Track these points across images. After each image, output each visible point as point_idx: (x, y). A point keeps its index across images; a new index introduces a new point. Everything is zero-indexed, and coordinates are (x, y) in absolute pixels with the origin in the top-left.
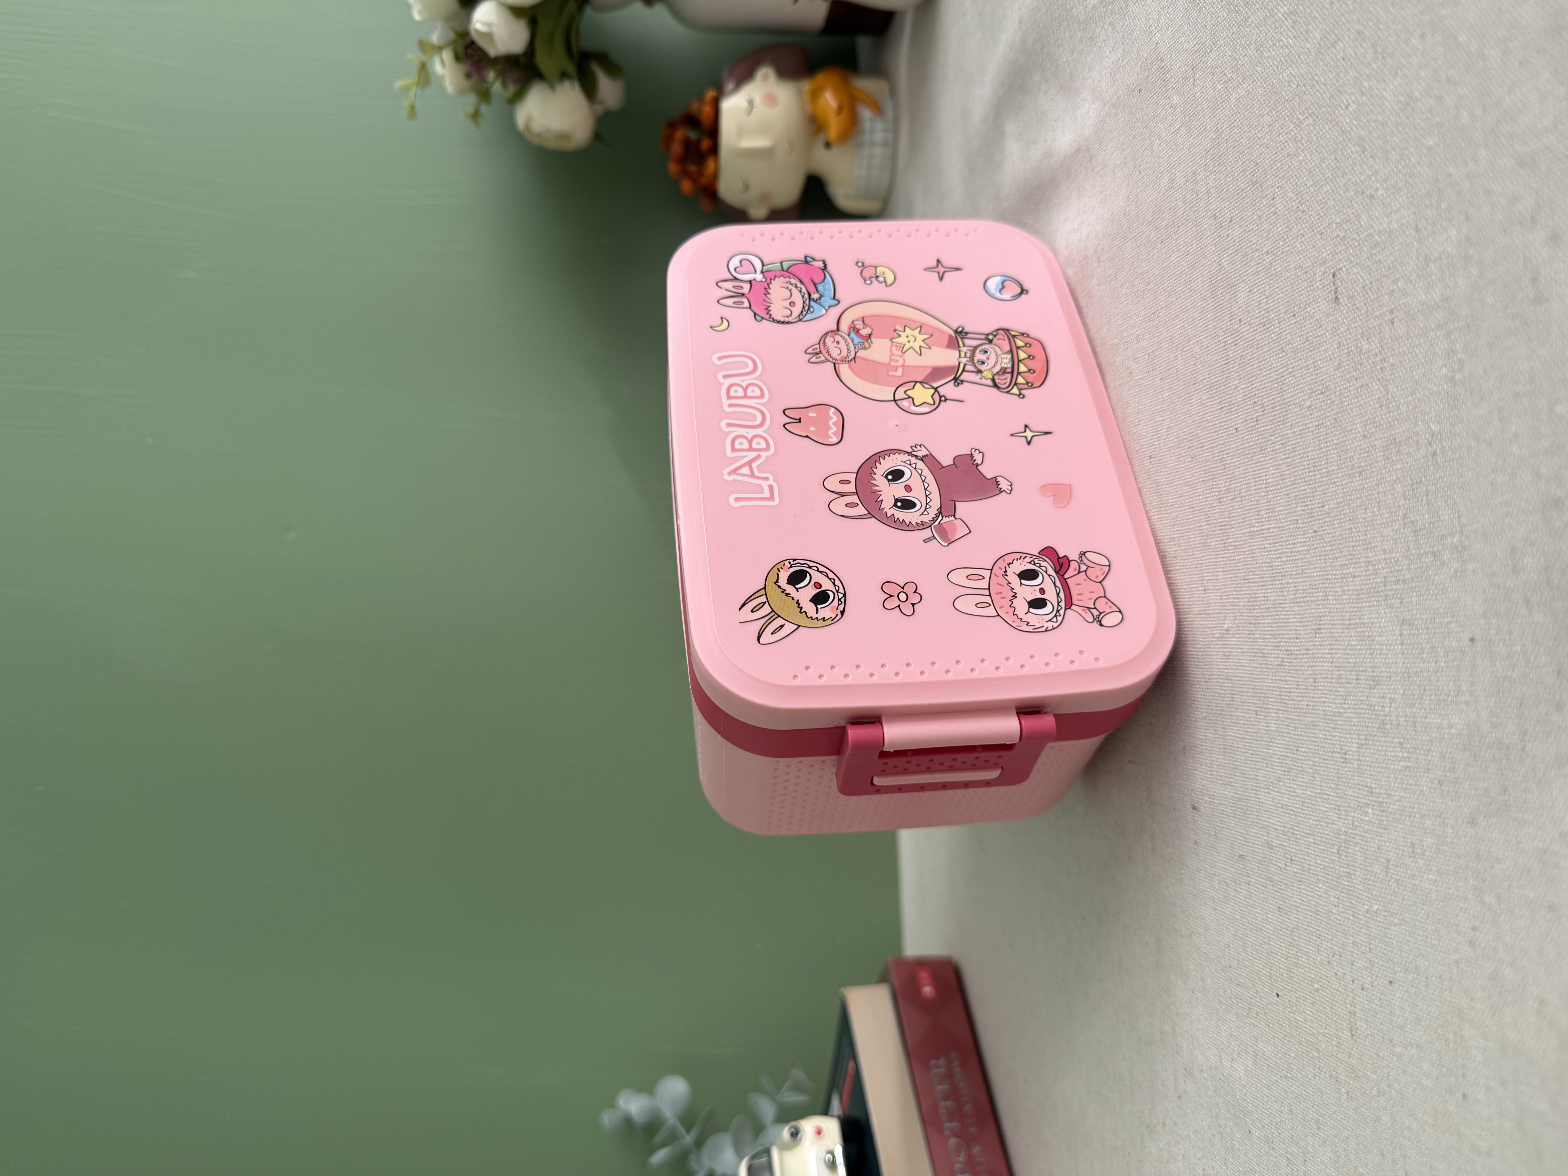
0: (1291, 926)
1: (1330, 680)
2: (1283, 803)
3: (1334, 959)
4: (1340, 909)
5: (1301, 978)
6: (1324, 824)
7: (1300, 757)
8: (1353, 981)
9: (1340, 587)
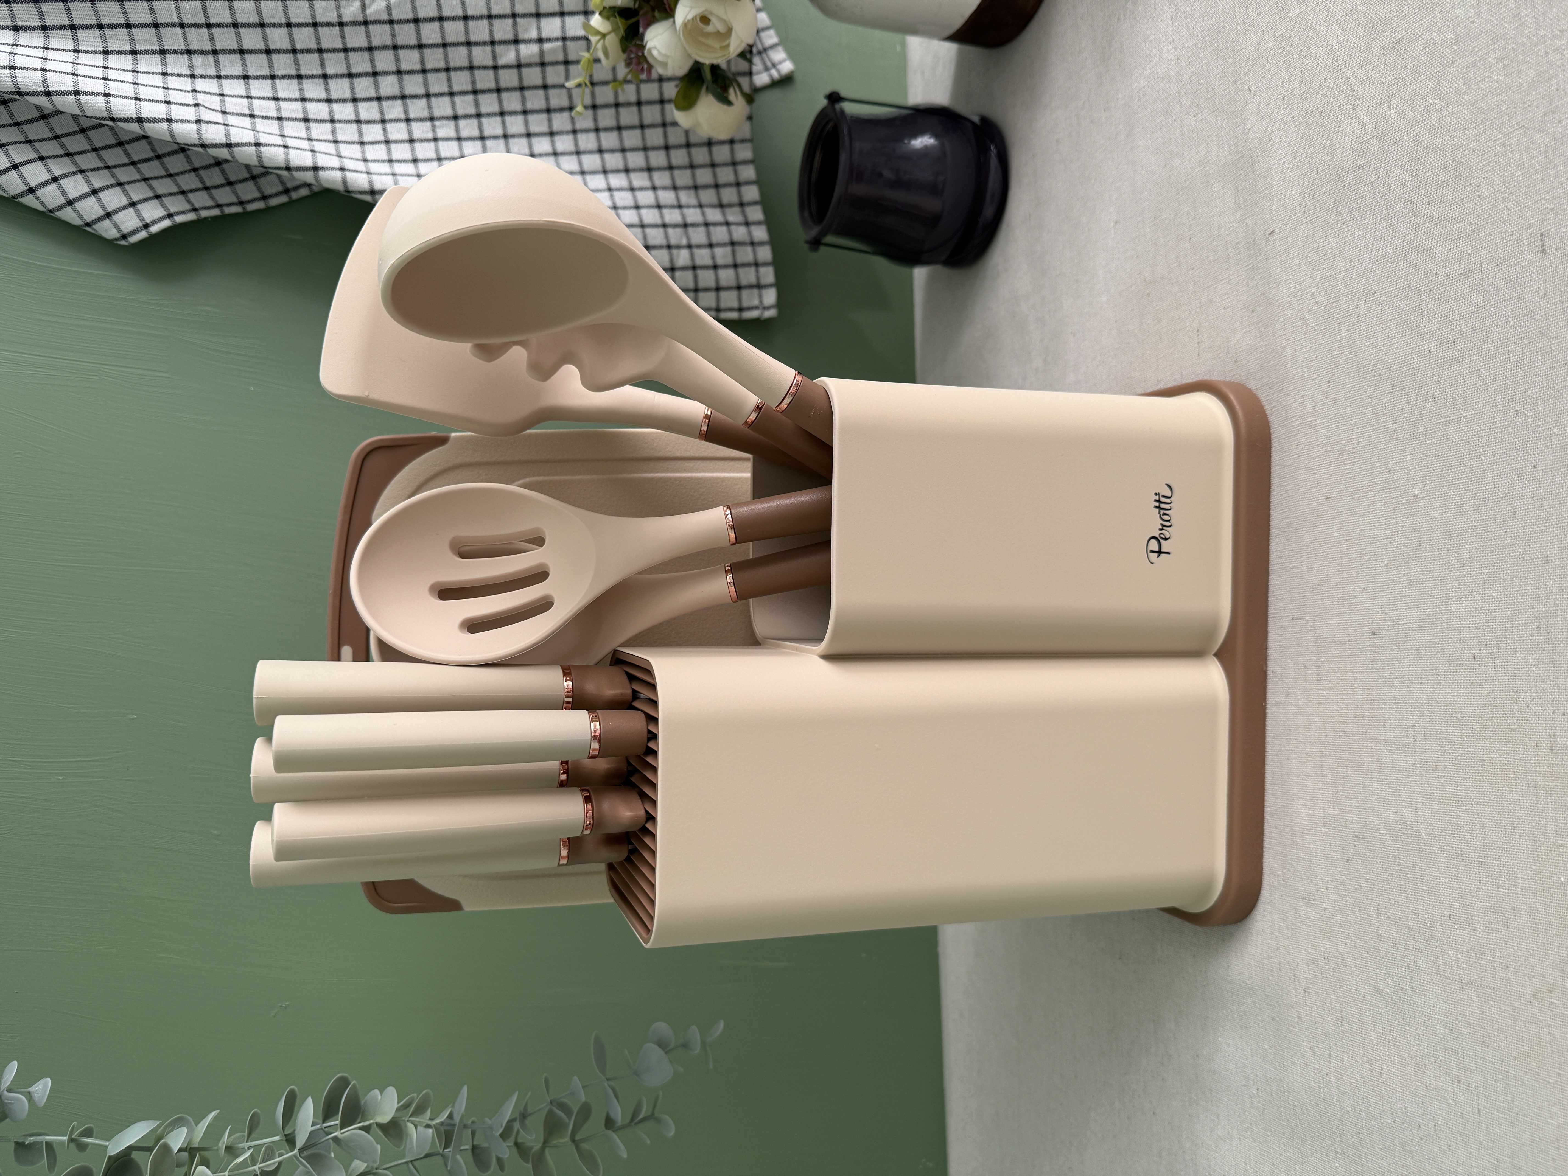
0: (1486, 692)
1: (1531, 510)
2: (1477, 606)
3: (1533, 702)
4: (1540, 666)
5: (1496, 727)
6: (1523, 611)
7: (1497, 570)
8: (1553, 713)
9: (1543, 444)
